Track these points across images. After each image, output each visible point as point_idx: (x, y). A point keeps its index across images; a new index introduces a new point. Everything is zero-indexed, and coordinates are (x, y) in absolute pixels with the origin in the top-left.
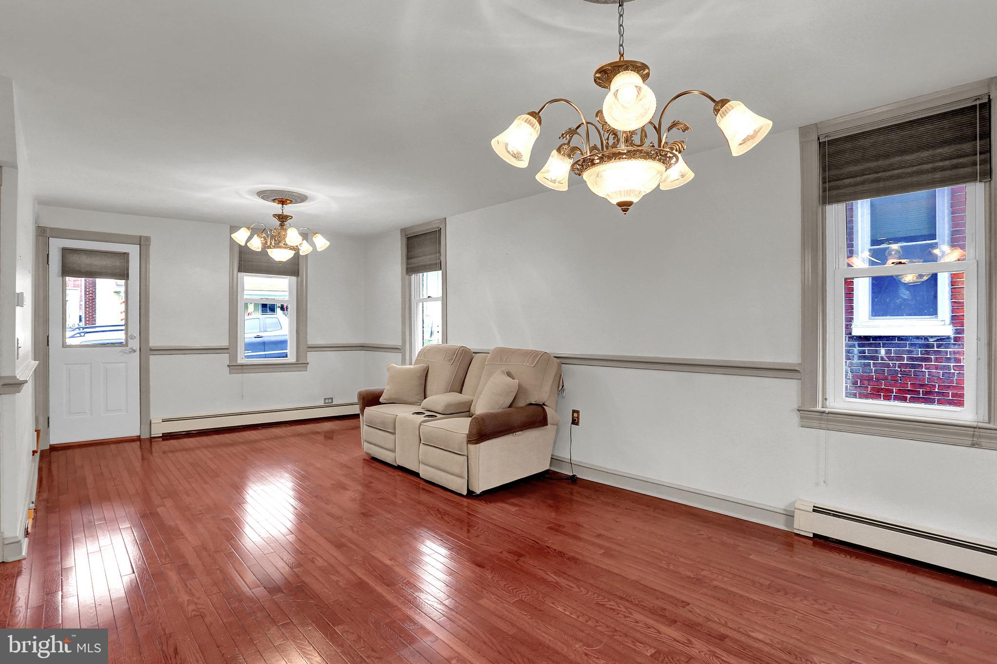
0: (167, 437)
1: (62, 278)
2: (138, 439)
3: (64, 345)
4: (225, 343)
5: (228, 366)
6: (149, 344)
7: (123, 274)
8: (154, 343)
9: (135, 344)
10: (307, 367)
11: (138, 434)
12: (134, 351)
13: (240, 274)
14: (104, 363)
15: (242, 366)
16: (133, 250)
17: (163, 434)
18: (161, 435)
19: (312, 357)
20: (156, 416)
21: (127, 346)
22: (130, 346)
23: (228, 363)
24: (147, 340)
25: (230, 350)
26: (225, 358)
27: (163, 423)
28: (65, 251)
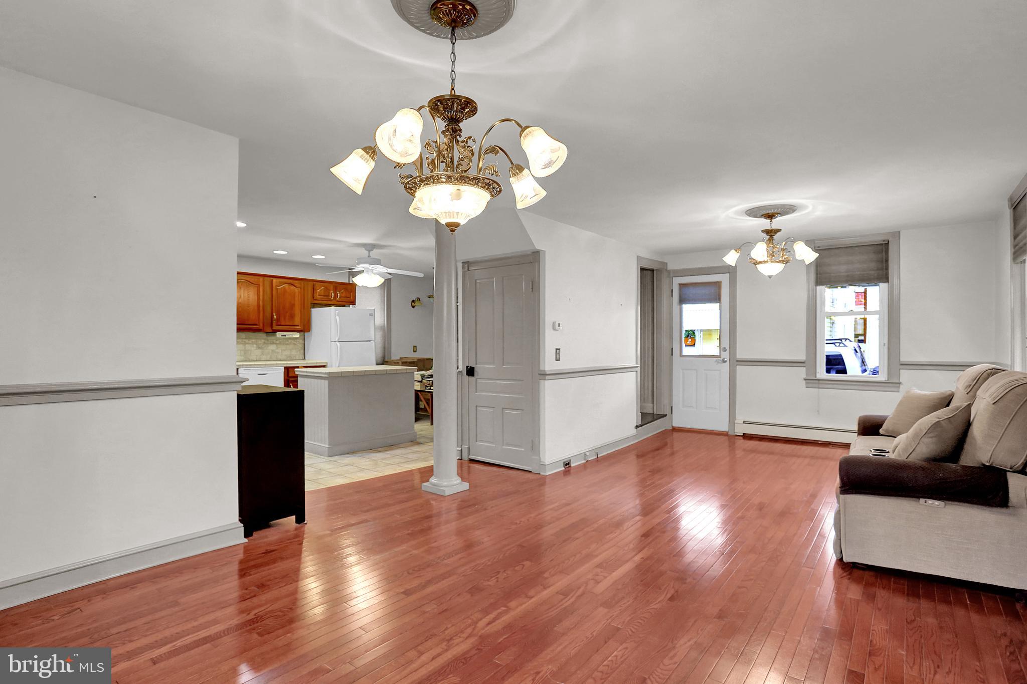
0: (746, 437)
1: (679, 306)
2: (725, 434)
3: (681, 356)
4: (802, 357)
5: (805, 379)
6: (736, 356)
7: (717, 299)
8: (739, 356)
9: (726, 356)
10: (899, 387)
11: (727, 430)
12: (725, 362)
13: (819, 288)
14: (705, 370)
15: (819, 380)
16: (724, 279)
17: (743, 434)
18: (742, 435)
19: (905, 375)
20: (740, 419)
21: (720, 357)
22: (722, 357)
23: (805, 377)
24: (735, 354)
25: (808, 363)
26: (802, 372)
27: (744, 424)
28: (682, 286)
